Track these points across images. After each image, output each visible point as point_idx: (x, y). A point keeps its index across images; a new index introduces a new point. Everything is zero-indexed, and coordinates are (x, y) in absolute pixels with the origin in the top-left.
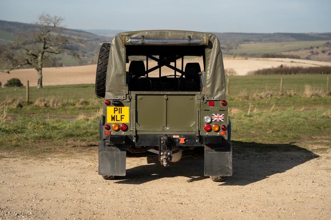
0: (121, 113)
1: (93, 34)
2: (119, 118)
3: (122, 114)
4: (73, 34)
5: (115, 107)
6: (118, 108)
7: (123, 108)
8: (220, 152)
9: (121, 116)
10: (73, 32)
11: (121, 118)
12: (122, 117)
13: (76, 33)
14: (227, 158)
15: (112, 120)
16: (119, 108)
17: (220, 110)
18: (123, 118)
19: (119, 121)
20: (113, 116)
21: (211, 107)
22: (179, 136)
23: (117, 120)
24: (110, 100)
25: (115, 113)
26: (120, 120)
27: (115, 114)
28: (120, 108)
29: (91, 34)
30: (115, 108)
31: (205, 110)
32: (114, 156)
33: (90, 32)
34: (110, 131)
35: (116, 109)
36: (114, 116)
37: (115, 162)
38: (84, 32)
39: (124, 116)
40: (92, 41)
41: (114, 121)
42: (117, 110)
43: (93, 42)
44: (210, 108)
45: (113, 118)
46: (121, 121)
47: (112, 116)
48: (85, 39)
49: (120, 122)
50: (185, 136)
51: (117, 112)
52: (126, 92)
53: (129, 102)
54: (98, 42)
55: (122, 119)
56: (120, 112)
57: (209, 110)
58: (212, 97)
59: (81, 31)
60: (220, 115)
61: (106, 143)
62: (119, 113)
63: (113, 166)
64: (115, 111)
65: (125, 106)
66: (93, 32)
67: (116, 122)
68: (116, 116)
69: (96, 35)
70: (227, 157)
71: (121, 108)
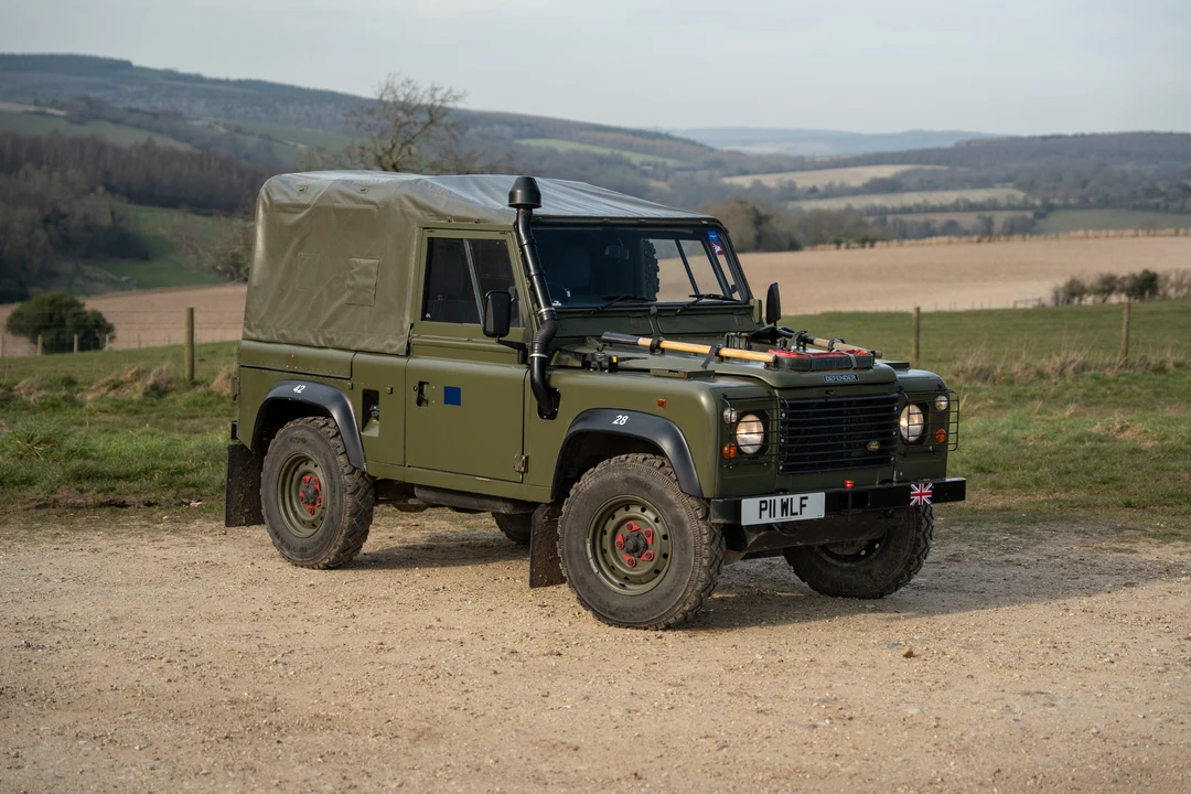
1: (701, 145)
4: (629, 147)
10: (629, 138)
13: (637, 140)
29: (693, 143)
33: (692, 137)
38: (667, 137)
40: (694, 170)
43: (699, 173)
48: (671, 163)
54: (717, 173)
59: (655, 135)
66: (698, 139)
69: (711, 150)
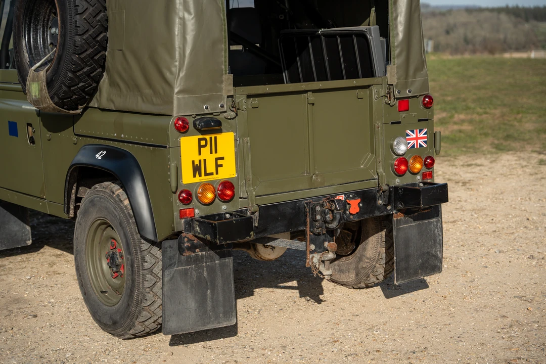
0: (216, 152)
2: (211, 168)
3: (218, 155)
5: (201, 137)
6: (208, 137)
7: (219, 136)
8: (420, 222)
9: (217, 159)
11: (218, 166)
12: (220, 162)
14: (434, 234)
15: (195, 176)
16: (211, 138)
17: (419, 121)
18: (221, 166)
19: (212, 174)
20: (197, 163)
21: (403, 114)
22: (345, 195)
23: (206, 174)
24: (185, 117)
25: (200, 154)
26: (215, 173)
27: (202, 158)
28: (213, 136)
30: (200, 140)
31: (392, 123)
32: (205, 274)
34: (191, 206)
35: (203, 143)
36: (200, 161)
37: (209, 292)
39: (222, 158)
41: (200, 175)
42: (205, 146)
44: (401, 116)
45: (197, 169)
46: (217, 173)
47: (193, 162)
49: (214, 177)
50: (357, 194)
51: (206, 151)
52: (229, 91)
53: (233, 119)
55: (219, 168)
56: (214, 149)
57: (399, 123)
58: (407, 89)
60: (420, 131)
61: (184, 243)
62: (211, 153)
63: (202, 303)
64: (200, 147)
65: (223, 130)
67: (204, 178)
68: (205, 160)
70: (434, 231)
71: (216, 138)
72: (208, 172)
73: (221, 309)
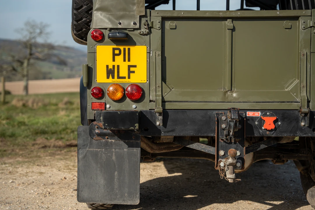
0: (129, 60)
2: (124, 72)
3: (131, 63)
5: (115, 47)
6: (122, 48)
7: (132, 48)
9: (129, 67)
11: (130, 72)
12: (132, 69)
15: (108, 77)
16: (125, 50)
18: (134, 72)
19: (124, 78)
20: (111, 67)
22: (262, 113)
23: (119, 77)
24: (102, 30)
25: (114, 60)
26: (127, 77)
27: (116, 64)
28: (127, 48)
30: (114, 49)
32: (114, 158)
34: (103, 101)
35: (117, 52)
36: (114, 66)
37: (116, 173)
39: (135, 66)
41: (113, 78)
42: (119, 54)
45: (110, 72)
46: (129, 78)
47: (107, 66)
49: (127, 80)
50: (274, 112)
51: (119, 59)
52: (140, 12)
53: (146, 35)
55: (131, 74)
56: (127, 57)
61: (95, 130)
62: (125, 60)
63: (110, 181)
64: (114, 55)
65: (137, 44)
67: (116, 80)
68: (118, 66)
71: (129, 49)
72: (121, 75)
73: (127, 190)
